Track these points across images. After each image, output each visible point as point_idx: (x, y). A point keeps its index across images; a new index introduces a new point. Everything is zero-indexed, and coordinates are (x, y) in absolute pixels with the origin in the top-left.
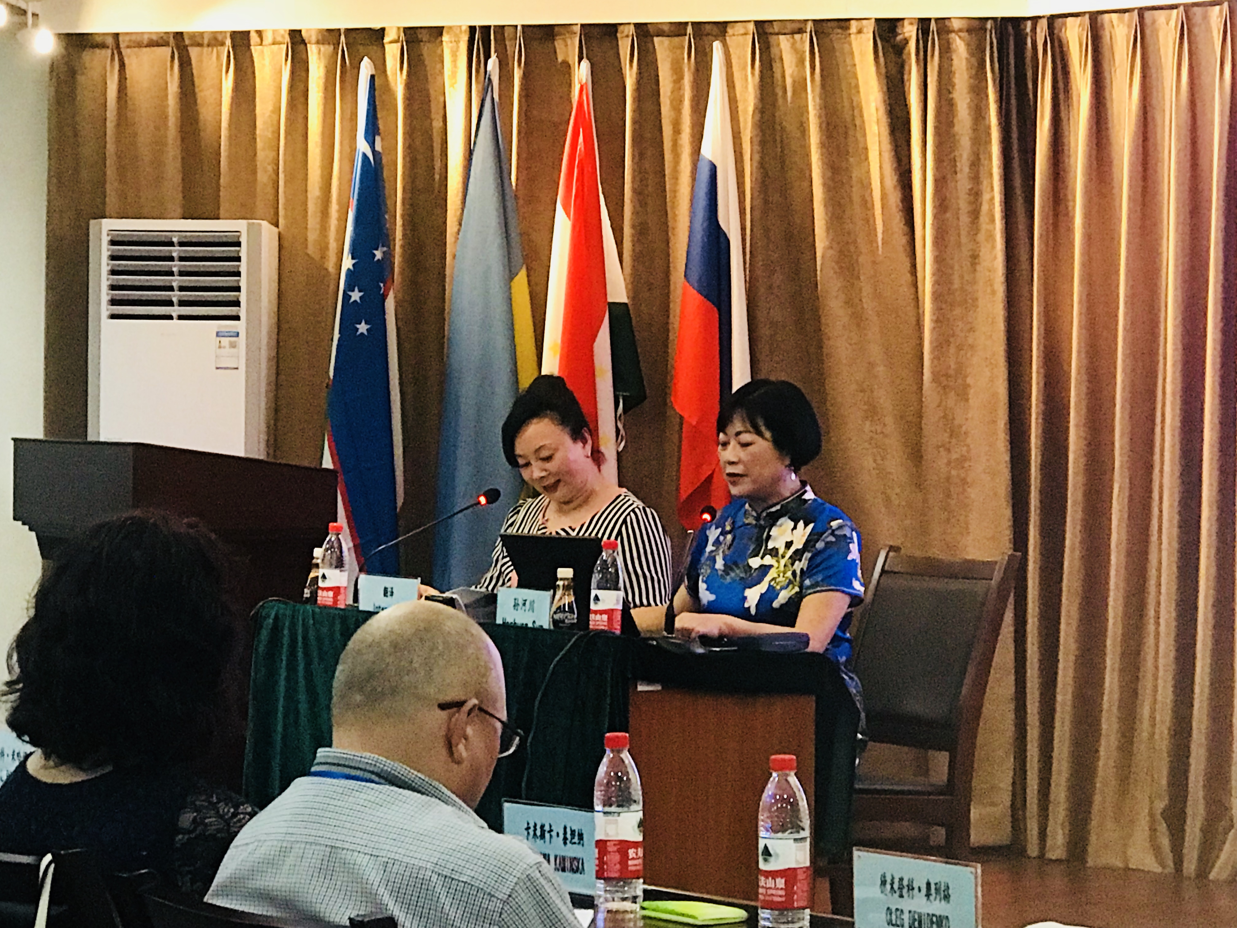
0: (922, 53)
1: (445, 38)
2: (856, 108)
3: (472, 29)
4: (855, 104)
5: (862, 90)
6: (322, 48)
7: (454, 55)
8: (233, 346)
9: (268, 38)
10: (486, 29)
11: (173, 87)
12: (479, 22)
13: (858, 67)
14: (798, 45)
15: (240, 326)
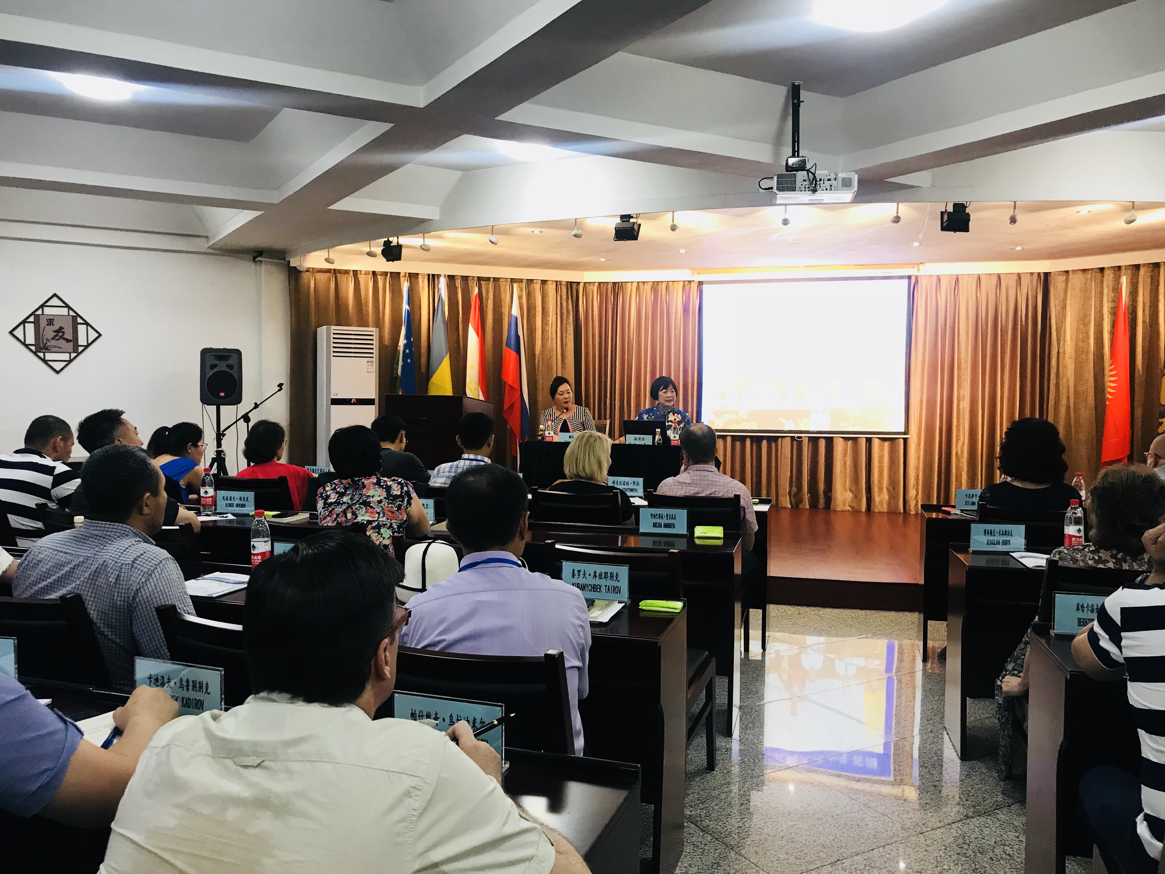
1: (420, 276)
3: (429, 275)
6: (382, 277)
7: (423, 281)
8: (372, 365)
9: (363, 273)
10: (433, 275)
12: (431, 273)
15: (373, 359)
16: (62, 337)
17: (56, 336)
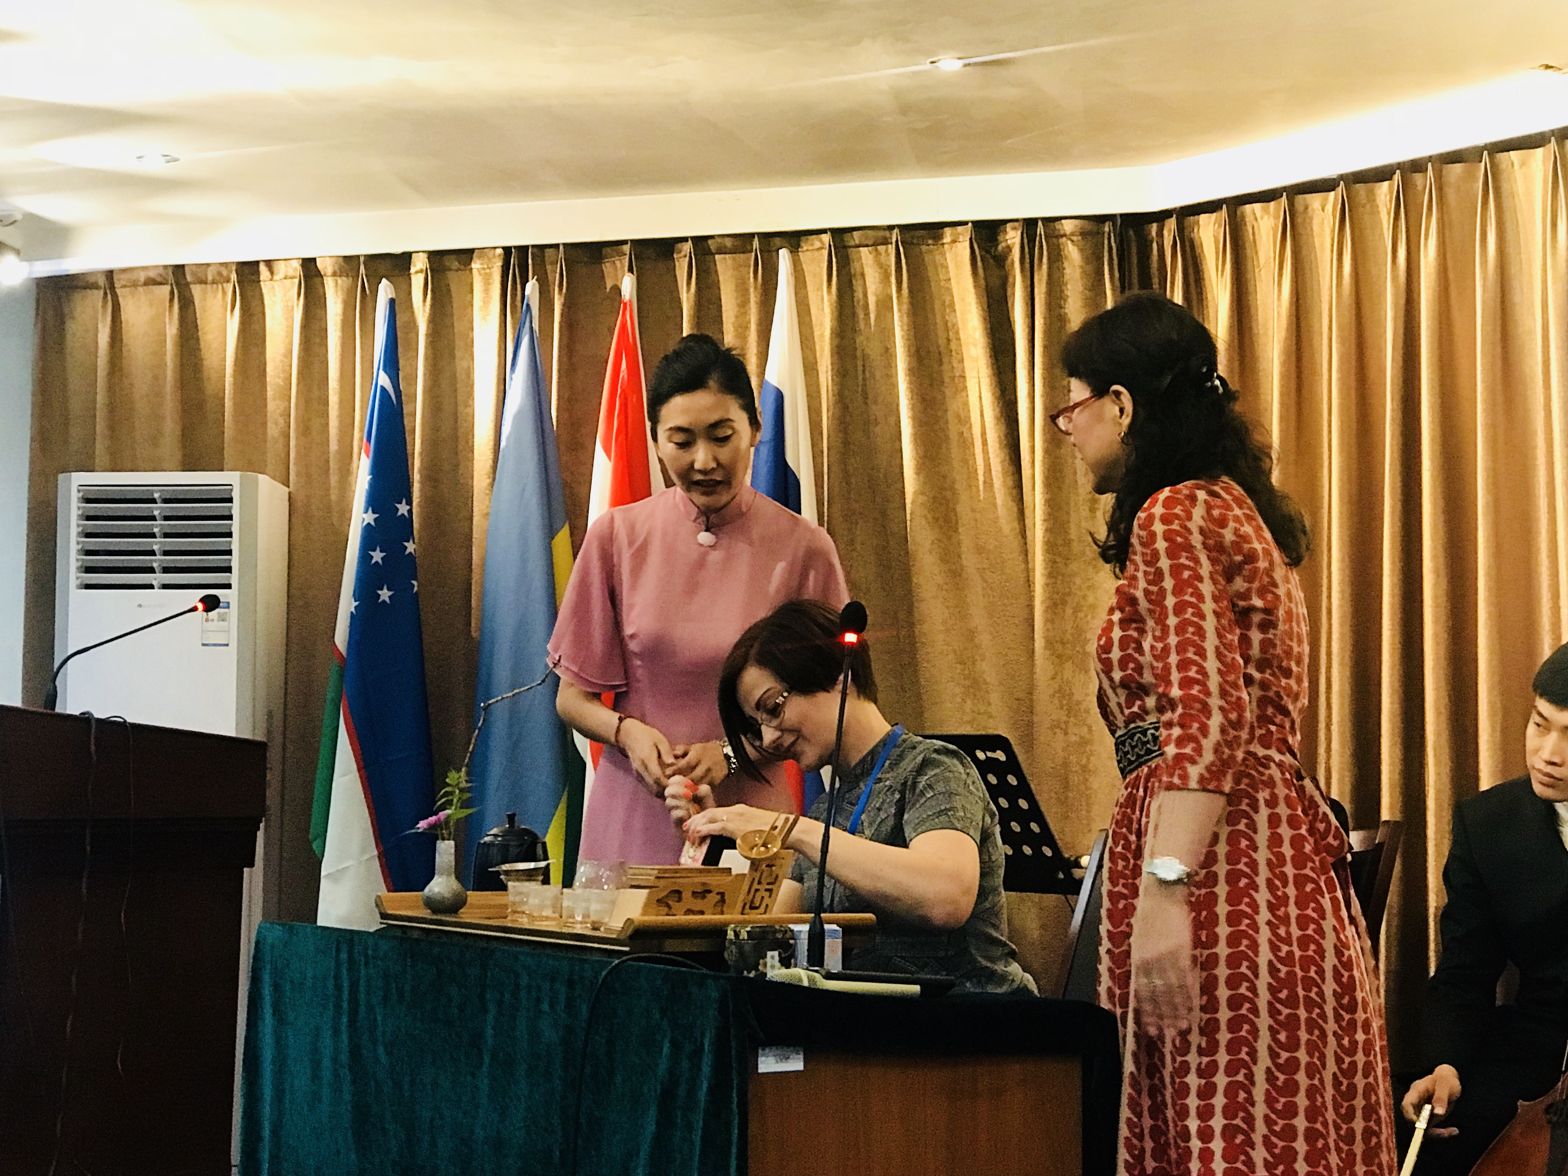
0: (1027, 260)
1: (476, 261)
2: (951, 331)
3: (507, 250)
4: (949, 325)
5: (957, 307)
6: (340, 281)
7: (487, 283)
8: (223, 618)
9: (280, 272)
10: (523, 250)
11: (172, 330)
12: (514, 242)
13: (953, 281)
14: (883, 258)
15: (230, 595)
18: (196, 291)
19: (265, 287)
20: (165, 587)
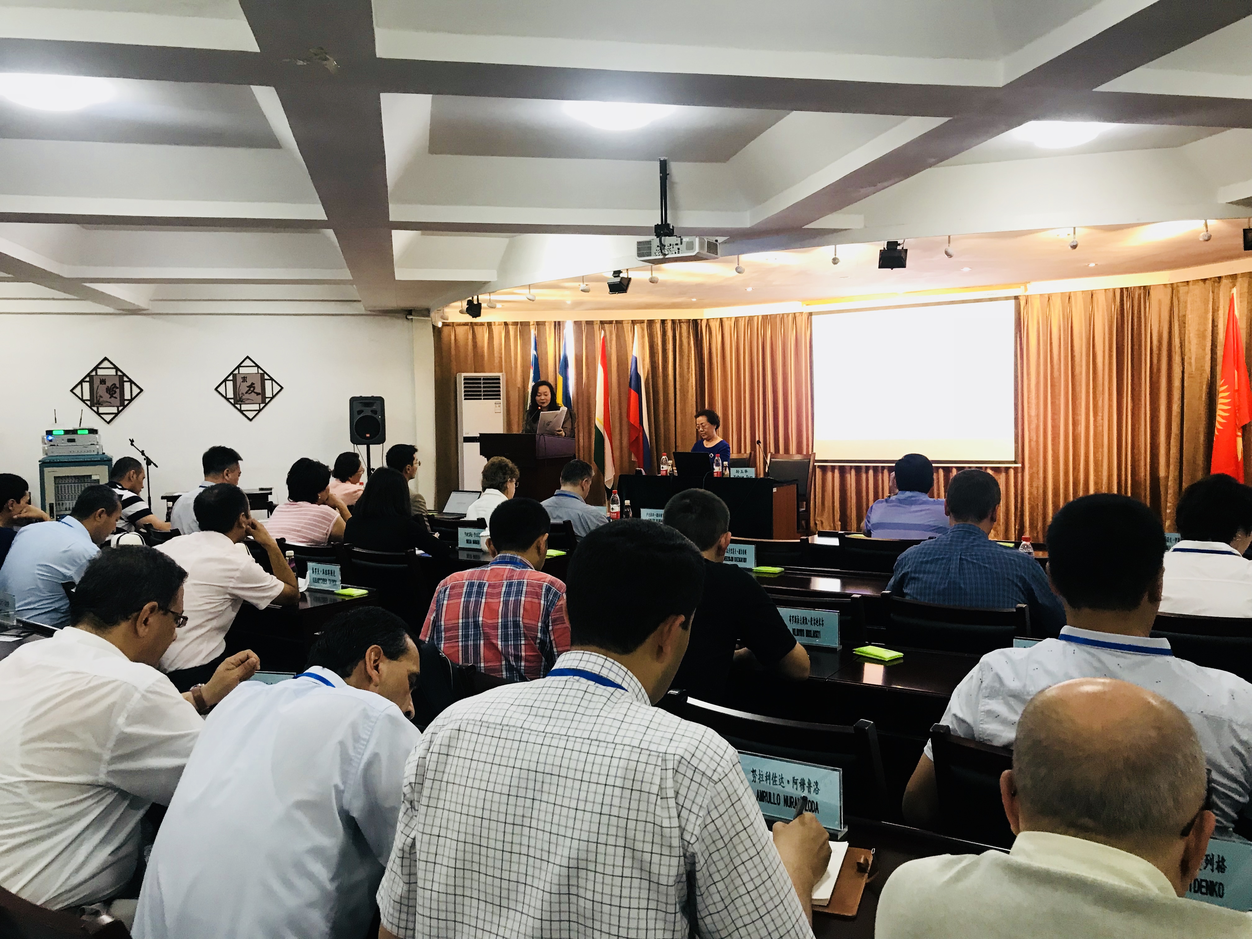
1: (547, 324)
3: (555, 322)
6: (514, 327)
8: (499, 407)
11: (470, 337)
15: (501, 401)
16: (253, 391)
17: (249, 390)
18: (475, 327)
19: (493, 327)
20: (484, 399)
